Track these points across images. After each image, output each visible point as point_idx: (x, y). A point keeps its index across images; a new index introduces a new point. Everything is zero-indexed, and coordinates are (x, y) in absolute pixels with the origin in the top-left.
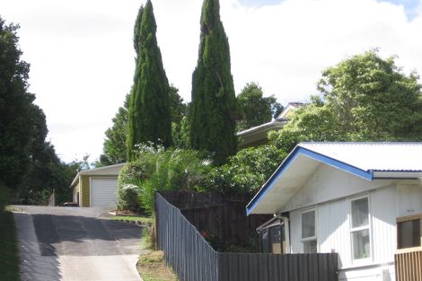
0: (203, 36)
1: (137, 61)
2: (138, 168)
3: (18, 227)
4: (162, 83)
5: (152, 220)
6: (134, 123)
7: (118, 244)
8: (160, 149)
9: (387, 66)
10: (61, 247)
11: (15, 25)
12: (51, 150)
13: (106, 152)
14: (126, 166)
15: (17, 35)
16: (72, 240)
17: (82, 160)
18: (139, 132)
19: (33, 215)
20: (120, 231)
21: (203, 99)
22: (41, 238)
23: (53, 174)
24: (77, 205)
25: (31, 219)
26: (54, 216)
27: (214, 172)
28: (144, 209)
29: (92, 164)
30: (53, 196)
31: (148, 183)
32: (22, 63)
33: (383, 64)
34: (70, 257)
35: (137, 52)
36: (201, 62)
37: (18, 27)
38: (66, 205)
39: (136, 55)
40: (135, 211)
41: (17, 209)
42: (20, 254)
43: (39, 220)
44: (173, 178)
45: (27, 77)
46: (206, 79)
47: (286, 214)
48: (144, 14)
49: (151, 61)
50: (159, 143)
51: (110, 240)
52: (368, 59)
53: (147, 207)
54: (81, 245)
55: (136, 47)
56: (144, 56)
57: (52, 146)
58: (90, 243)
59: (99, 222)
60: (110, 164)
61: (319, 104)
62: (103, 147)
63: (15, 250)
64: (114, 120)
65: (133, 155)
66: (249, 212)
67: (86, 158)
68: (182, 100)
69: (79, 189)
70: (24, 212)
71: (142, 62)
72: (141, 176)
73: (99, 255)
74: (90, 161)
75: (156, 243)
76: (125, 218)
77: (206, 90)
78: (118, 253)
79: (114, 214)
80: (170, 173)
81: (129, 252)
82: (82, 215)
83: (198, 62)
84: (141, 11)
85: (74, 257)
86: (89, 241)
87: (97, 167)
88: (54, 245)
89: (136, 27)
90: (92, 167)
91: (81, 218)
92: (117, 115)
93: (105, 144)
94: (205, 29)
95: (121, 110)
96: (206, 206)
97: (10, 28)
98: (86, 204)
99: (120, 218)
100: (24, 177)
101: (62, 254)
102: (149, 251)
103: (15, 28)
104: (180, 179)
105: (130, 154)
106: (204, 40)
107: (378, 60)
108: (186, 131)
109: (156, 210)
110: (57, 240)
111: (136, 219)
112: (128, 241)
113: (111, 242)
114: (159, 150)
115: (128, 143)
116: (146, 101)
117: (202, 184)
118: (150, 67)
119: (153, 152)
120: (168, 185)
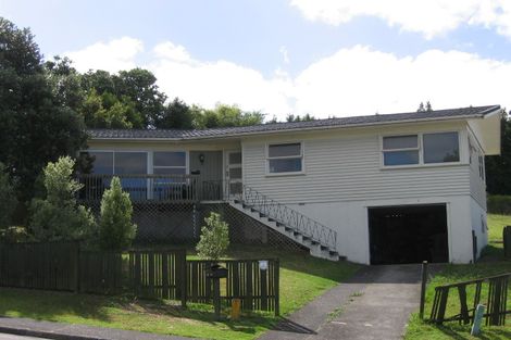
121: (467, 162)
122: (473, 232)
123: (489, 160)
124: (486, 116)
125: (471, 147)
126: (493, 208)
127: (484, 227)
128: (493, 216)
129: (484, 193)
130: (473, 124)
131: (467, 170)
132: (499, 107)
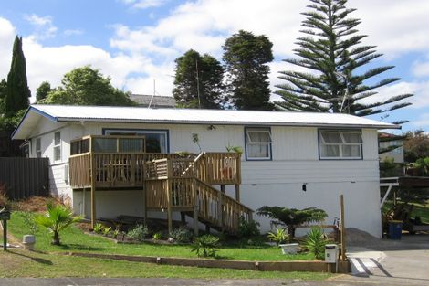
0: (13, 58)
9: (95, 73)
27: (6, 120)
33: (92, 71)
47: (30, 139)
52: (86, 69)
61: (62, 90)
66: (13, 138)
94: (14, 54)
107: (91, 70)
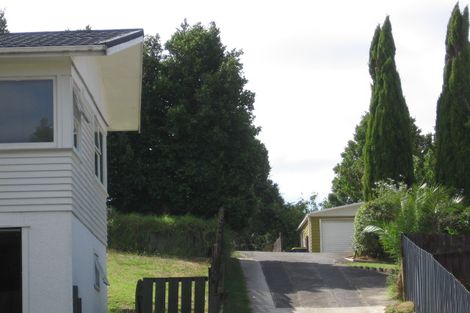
1: (373, 88)
2: (377, 208)
3: (246, 274)
4: (402, 112)
5: (398, 267)
6: (371, 158)
7: (360, 293)
8: (403, 186)
10: (296, 297)
11: (237, 50)
12: (274, 190)
13: (335, 191)
14: (362, 206)
15: (240, 62)
16: (308, 290)
17: (309, 200)
18: (376, 168)
19: (262, 262)
20: (360, 279)
21: (449, 130)
22: (273, 288)
23: (277, 216)
24: (306, 250)
25: (260, 267)
26: (285, 262)
28: (389, 254)
29: (320, 205)
30: (279, 240)
31: (393, 225)
32: (246, 92)
34: (307, 308)
35: (374, 77)
36: (446, 88)
37: (241, 53)
38: (295, 251)
39: (372, 81)
40: (374, 257)
41: (244, 256)
42: (252, 306)
43: (268, 267)
44: (422, 219)
45: (251, 108)
46: (452, 107)
48: (382, 35)
49: (389, 87)
50: (401, 180)
51: (350, 289)
53: (392, 251)
54: (319, 295)
55: (372, 72)
56: (381, 83)
57: (276, 185)
58: (327, 292)
59: (336, 268)
60: (339, 204)
62: (332, 185)
63: (247, 301)
64: (343, 155)
65: (371, 193)
67: (313, 198)
68: (420, 131)
69: (307, 232)
70: (251, 259)
71: (379, 90)
72: (381, 217)
73: (340, 306)
74: (318, 201)
75: (404, 292)
76: (364, 265)
77: (452, 119)
78: (360, 304)
79: (351, 260)
80: (417, 214)
81: (373, 303)
82: (316, 262)
83: (444, 87)
84: (378, 32)
85: (312, 309)
86: (327, 291)
87: (325, 207)
88: (289, 295)
89: (372, 49)
90: (320, 208)
91: (316, 265)
92: (346, 149)
93: (333, 182)
95: (351, 143)
96: (460, 250)
97: (233, 54)
98: (316, 249)
99: (359, 265)
100: (251, 219)
101: (299, 305)
102: (396, 302)
103: (238, 54)
104: (429, 221)
105: (367, 192)
106: (450, 63)
108: (431, 166)
109: (403, 255)
110: (292, 290)
111: (378, 266)
112: (370, 290)
113: (352, 291)
114: (401, 188)
115: (364, 180)
116: (385, 132)
117: (454, 225)
118: (388, 94)
119: (395, 190)
120: (416, 228)
121: (69, 144)
122: (75, 289)
123: (117, 141)
124: (112, 51)
125: (78, 114)
126: (121, 240)
127: (99, 280)
128: (121, 257)
129: (103, 209)
130: (85, 65)
131: (67, 158)
132: (140, 33)
